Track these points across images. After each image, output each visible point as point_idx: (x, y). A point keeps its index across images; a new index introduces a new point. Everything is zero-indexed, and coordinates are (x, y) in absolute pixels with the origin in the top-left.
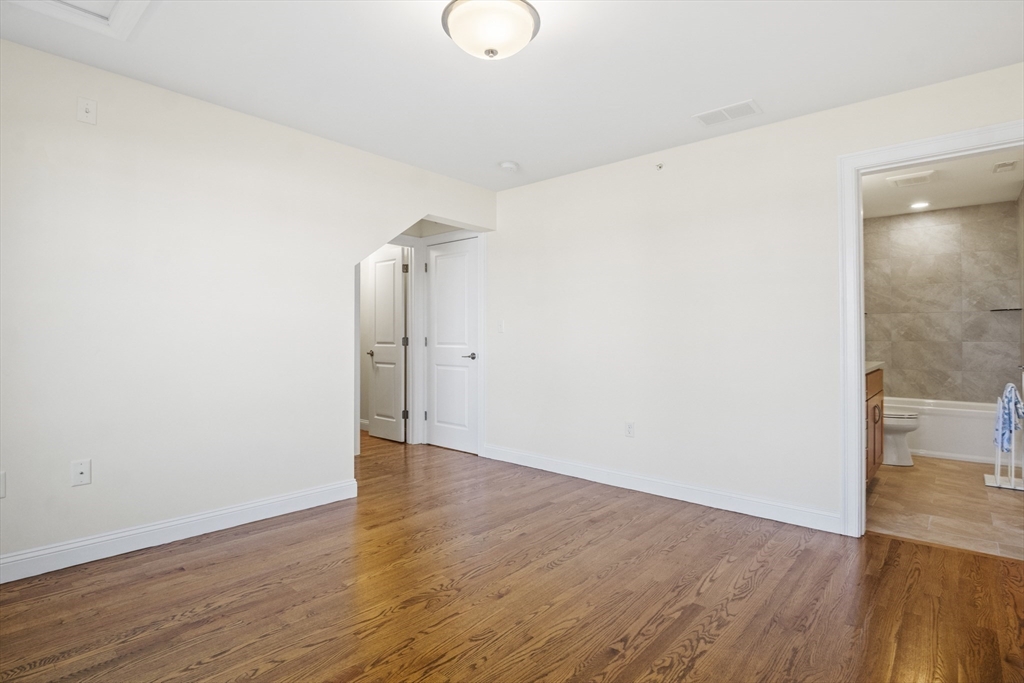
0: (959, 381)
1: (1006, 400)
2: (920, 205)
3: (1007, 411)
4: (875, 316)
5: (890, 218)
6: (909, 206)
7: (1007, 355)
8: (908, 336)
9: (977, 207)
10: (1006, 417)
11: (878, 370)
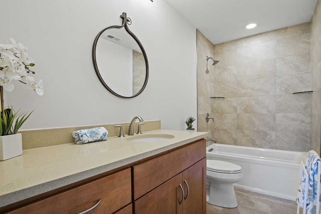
0: (274, 137)
1: (311, 172)
2: (251, 26)
3: (312, 183)
4: (229, 99)
5: (237, 40)
6: (245, 27)
7: (303, 121)
8: (246, 111)
9: (286, 28)
10: (311, 188)
11: (202, 139)
